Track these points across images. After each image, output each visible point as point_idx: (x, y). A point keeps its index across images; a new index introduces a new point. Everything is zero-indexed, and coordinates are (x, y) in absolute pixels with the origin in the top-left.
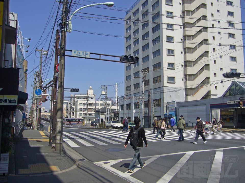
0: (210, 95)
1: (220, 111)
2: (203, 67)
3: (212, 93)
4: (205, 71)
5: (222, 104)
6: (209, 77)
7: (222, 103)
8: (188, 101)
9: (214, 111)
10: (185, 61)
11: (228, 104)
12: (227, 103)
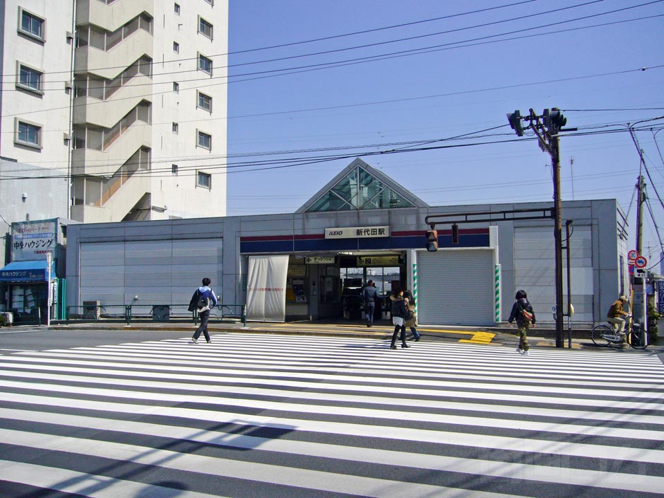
0: (149, 209)
1: (290, 264)
2: (134, 109)
3: (154, 202)
4: (138, 124)
5: (297, 237)
6: (148, 146)
7: (299, 233)
8: (85, 222)
9: (258, 264)
10: (80, 71)
11: (327, 237)
12: (323, 236)
